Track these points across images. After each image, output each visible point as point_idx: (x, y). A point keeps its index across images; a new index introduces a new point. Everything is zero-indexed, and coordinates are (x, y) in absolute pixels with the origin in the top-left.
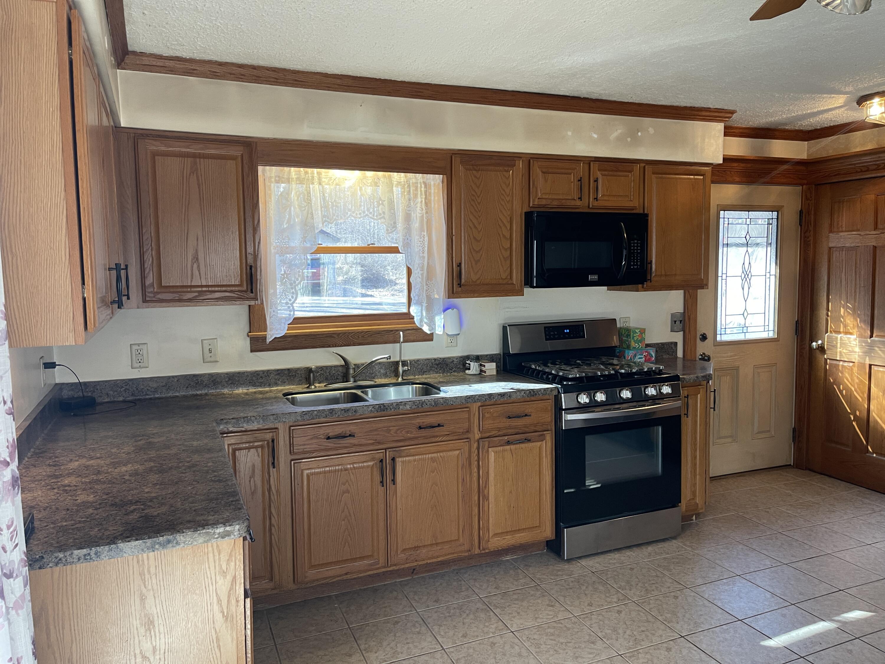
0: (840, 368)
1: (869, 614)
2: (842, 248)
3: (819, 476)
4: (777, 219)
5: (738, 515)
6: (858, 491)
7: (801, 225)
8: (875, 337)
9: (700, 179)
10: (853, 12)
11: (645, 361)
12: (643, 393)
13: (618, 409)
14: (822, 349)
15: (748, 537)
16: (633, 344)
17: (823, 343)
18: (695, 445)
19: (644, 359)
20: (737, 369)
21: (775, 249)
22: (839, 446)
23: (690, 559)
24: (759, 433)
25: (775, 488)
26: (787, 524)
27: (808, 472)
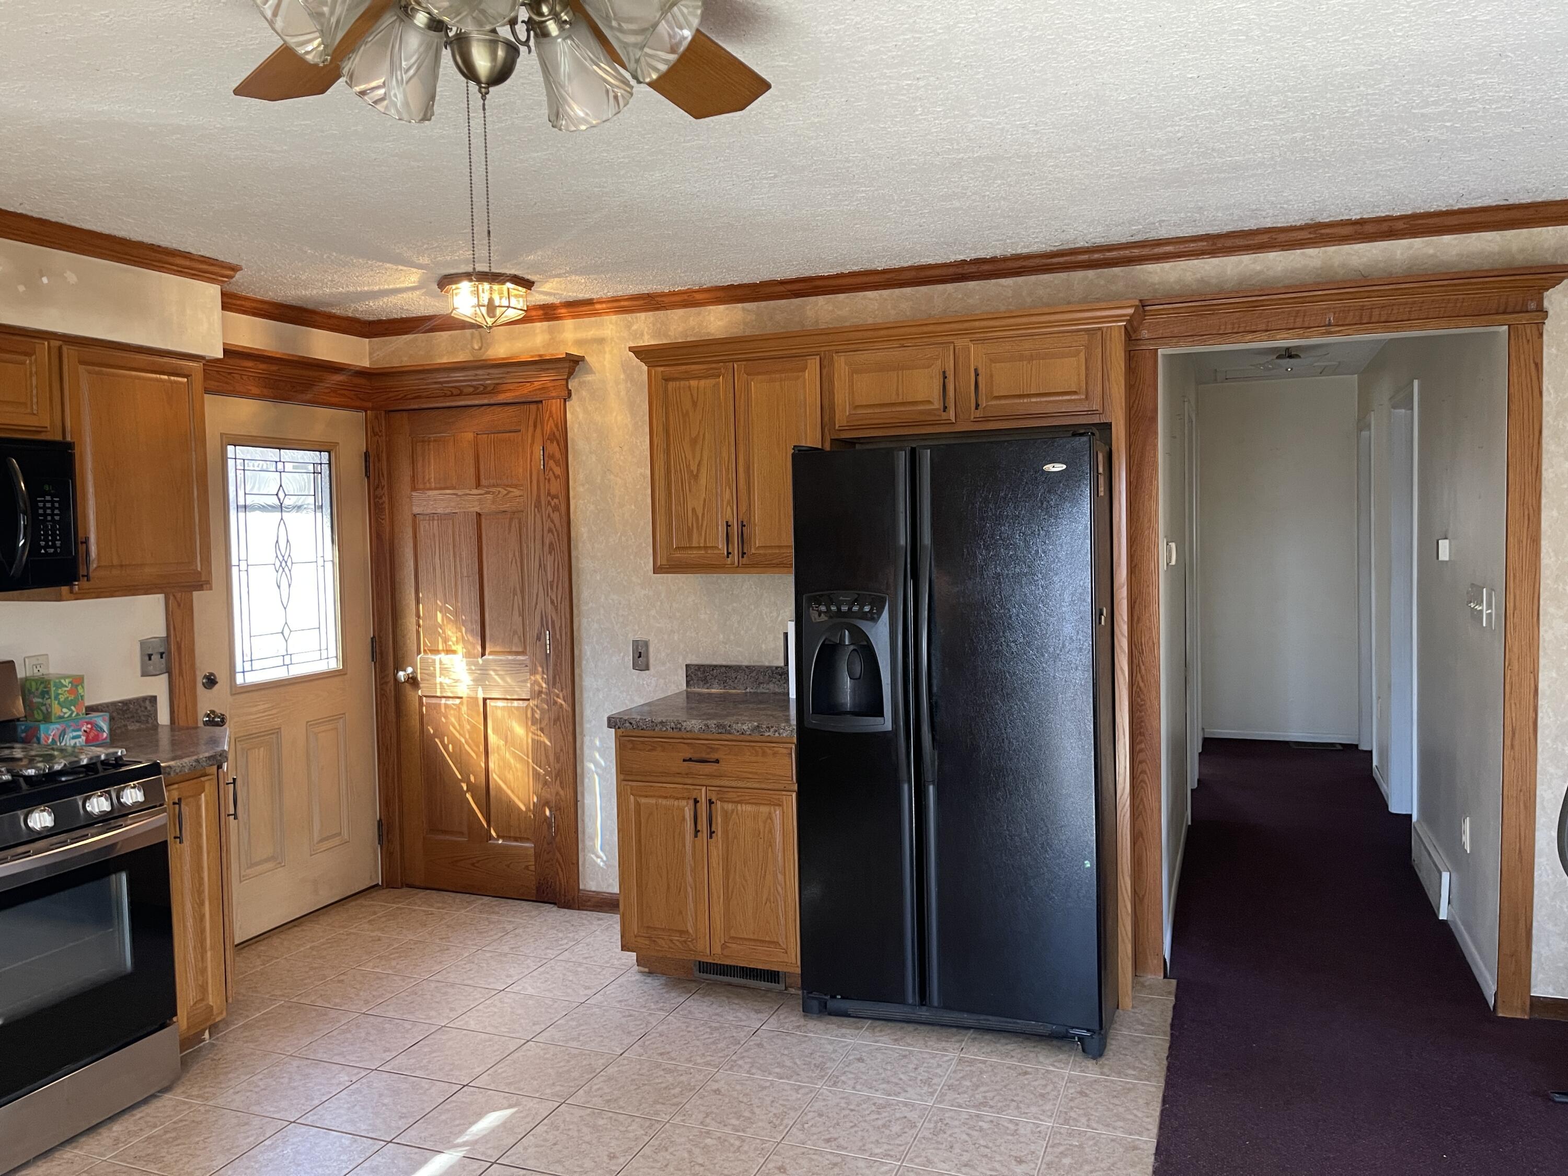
0: (443, 710)
1: (508, 1112)
2: (432, 516)
3: (422, 893)
4: (330, 464)
5: (289, 1004)
6: (482, 904)
7: (368, 477)
8: (489, 654)
9: (181, 383)
10: (405, 116)
11: (87, 741)
12: (82, 811)
13: (26, 854)
14: (413, 681)
15: (309, 1040)
16: (56, 709)
17: (414, 672)
18: (200, 892)
19: (84, 738)
20: (277, 732)
21: (329, 517)
22: (448, 837)
23: (201, 1122)
24: (321, 841)
25: (354, 934)
26: (374, 993)
27: (405, 890)
